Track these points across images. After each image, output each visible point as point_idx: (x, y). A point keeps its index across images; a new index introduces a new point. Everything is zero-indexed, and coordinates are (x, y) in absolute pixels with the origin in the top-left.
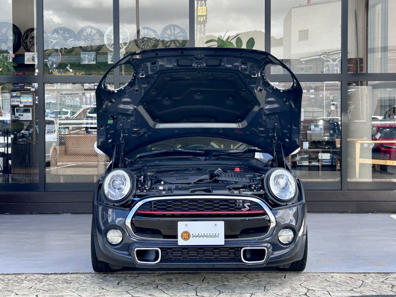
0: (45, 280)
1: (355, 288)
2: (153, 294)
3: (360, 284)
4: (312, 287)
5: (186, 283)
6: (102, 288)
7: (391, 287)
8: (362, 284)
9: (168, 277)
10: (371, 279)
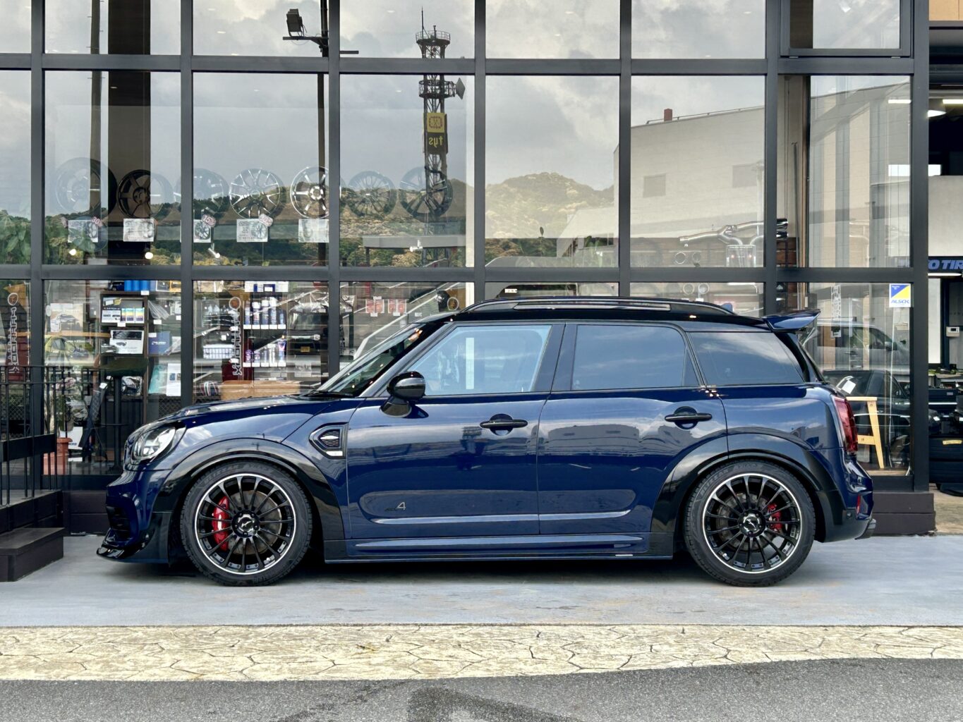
0: (253, 635)
1: (811, 648)
2: (456, 656)
3: (820, 643)
4: (734, 646)
5: (510, 640)
6: (361, 646)
7: (875, 647)
8: (822, 643)
9: (473, 632)
10: (838, 635)
